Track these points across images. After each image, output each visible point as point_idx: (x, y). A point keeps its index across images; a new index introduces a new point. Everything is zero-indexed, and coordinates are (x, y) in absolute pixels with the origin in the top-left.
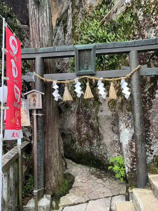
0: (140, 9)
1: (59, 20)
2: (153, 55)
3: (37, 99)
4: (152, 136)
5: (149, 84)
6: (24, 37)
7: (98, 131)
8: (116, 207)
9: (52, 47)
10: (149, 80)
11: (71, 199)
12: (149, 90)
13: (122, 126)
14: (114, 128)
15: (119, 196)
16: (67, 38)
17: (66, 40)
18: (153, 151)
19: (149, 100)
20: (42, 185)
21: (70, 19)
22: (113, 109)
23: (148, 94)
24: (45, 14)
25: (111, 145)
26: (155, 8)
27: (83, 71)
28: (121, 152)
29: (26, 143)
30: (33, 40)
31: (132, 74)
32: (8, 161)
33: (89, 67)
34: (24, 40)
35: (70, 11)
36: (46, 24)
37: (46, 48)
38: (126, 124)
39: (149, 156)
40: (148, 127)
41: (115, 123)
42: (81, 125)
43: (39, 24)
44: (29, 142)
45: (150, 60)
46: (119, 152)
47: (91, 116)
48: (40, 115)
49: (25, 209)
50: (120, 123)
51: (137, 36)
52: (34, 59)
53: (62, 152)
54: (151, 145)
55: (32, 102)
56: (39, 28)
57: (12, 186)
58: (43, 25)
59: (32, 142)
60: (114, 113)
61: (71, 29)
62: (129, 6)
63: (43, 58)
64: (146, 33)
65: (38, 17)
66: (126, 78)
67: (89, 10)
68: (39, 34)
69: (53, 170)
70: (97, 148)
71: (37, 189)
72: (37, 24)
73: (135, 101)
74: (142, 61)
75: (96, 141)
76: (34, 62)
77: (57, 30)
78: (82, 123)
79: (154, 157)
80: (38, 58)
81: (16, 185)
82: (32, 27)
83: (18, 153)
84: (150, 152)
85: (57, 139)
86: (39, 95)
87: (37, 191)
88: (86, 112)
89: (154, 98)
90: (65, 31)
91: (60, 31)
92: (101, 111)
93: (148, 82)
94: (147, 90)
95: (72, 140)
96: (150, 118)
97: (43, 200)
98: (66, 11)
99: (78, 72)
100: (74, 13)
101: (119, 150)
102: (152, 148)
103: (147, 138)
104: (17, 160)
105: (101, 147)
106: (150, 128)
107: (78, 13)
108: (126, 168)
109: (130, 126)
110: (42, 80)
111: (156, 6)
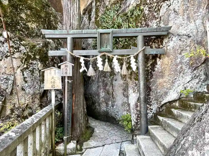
0: (147, 6)
1: (85, 10)
2: (155, 39)
3: (68, 69)
4: (152, 98)
5: (151, 61)
6: (58, 22)
7: (113, 96)
8: (125, 149)
9: (80, 30)
10: (151, 58)
11: (91, 144)
12: (151, 65)
13: (131, 91)
14: (124, 93)
15: (127, 142)
16: (91, 24)
17: (90, 26)
18: (153, 109)
19: (151, 72)
20: (70, 133)
21: (94, 10)
22: (124, 79)
23: (150, 68)
24: (75, 5)
25: (122, 105)
26: (157, 5)
27: (103, 49)
28: (129, 111)
29: (58, 103)
30: (66, 24)
31: (139, 53)
32: (45, 113)
33: (108, 46)
34: (58, 24)
35: (94, 4)
36: (76, 13)
37: (76, 30)
38: (133, 90)
39: (149, 113)
40: (149, 92)
41: (125, 89)
42: (100, 91)
43: (70, 12)
44: (60, 102)
45: (152, 43)
46: (127, 111)
47: (108, 84)
49: (57, 150)
50: (129, 89)
51: (144, 26)
52: (66, 38)
53: (85, 110)
54: (151, 105)
55: (64, 71)
56: (70, 15)
57: (48, 133)
58: (73, 13)
59: (63, 102)
60: (125, 82)
61: (94, 17)
62: (138, 3)
63: (73, 38)
64: (150, 24)
65: (70, 7)
66: (134, 55)
67: (109, 4)
68: (70, 20)
69: (78, 122)
70: (112, 108)
71: (66, 136)
72: (69, 12)
73: (140, 72)
74: (146, 44)
75: (111, 102)
76: (65, 41)
77: (83, 17)
78: (101, 89)
79: (153, 114)
80: (69, 38)
81: (51, 132)
82: (65, 15)
83: (52, 109)
84: (150, 110)
85: (82, 99)
86: (70, 66)
87: (66, 137)
88: (104, 81)
89: (154, 71)
90: (90, 19)
91: (85, 19)
92: (116, 80)
93: (150, 59)
94: (149, 65)
95: (93, 102)
96: (151, 85)
97: (70, 144)
98: (91, 3)
99: (99, 50)
100: (97, 6)
101: (128, 109)
102: (151, 107)
103: (148, 100)
104: (52, 114)
105: (115, 107)
106: (151, 92)
107: (100, 5)
108: (133, 122)
109: (136, 91)
111: (157, 4)
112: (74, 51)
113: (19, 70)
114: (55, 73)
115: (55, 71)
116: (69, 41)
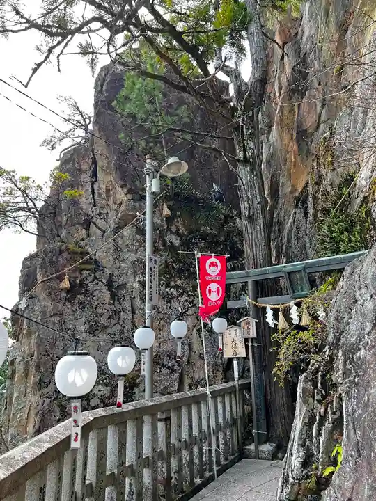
1: (297, 200)
3: (251, 327)
16: (308, 226)
20: (264, 427)
21: (310, 199)
27: (297, 293)
33: (303, 289)
48: (256, 344)
52: (247, 283)
55: (246, 331)
61: (312, 213)
68: (253, 251)
69: (279, 414)
71: (256, 429)
72: (250, 240)
80: (250, 281)
83: (235, 386)
86: (253, 322)
87: (256, 431)
90: (306, 216)
97: (265, 445)
98: (306, 186)
99: (292, 295)
100: (314, 191)
110: (255, 306)
112: (259, 299)
113: (195, 330)
114: (236, 334)
115: (236, 330)
116: (250, 287)
